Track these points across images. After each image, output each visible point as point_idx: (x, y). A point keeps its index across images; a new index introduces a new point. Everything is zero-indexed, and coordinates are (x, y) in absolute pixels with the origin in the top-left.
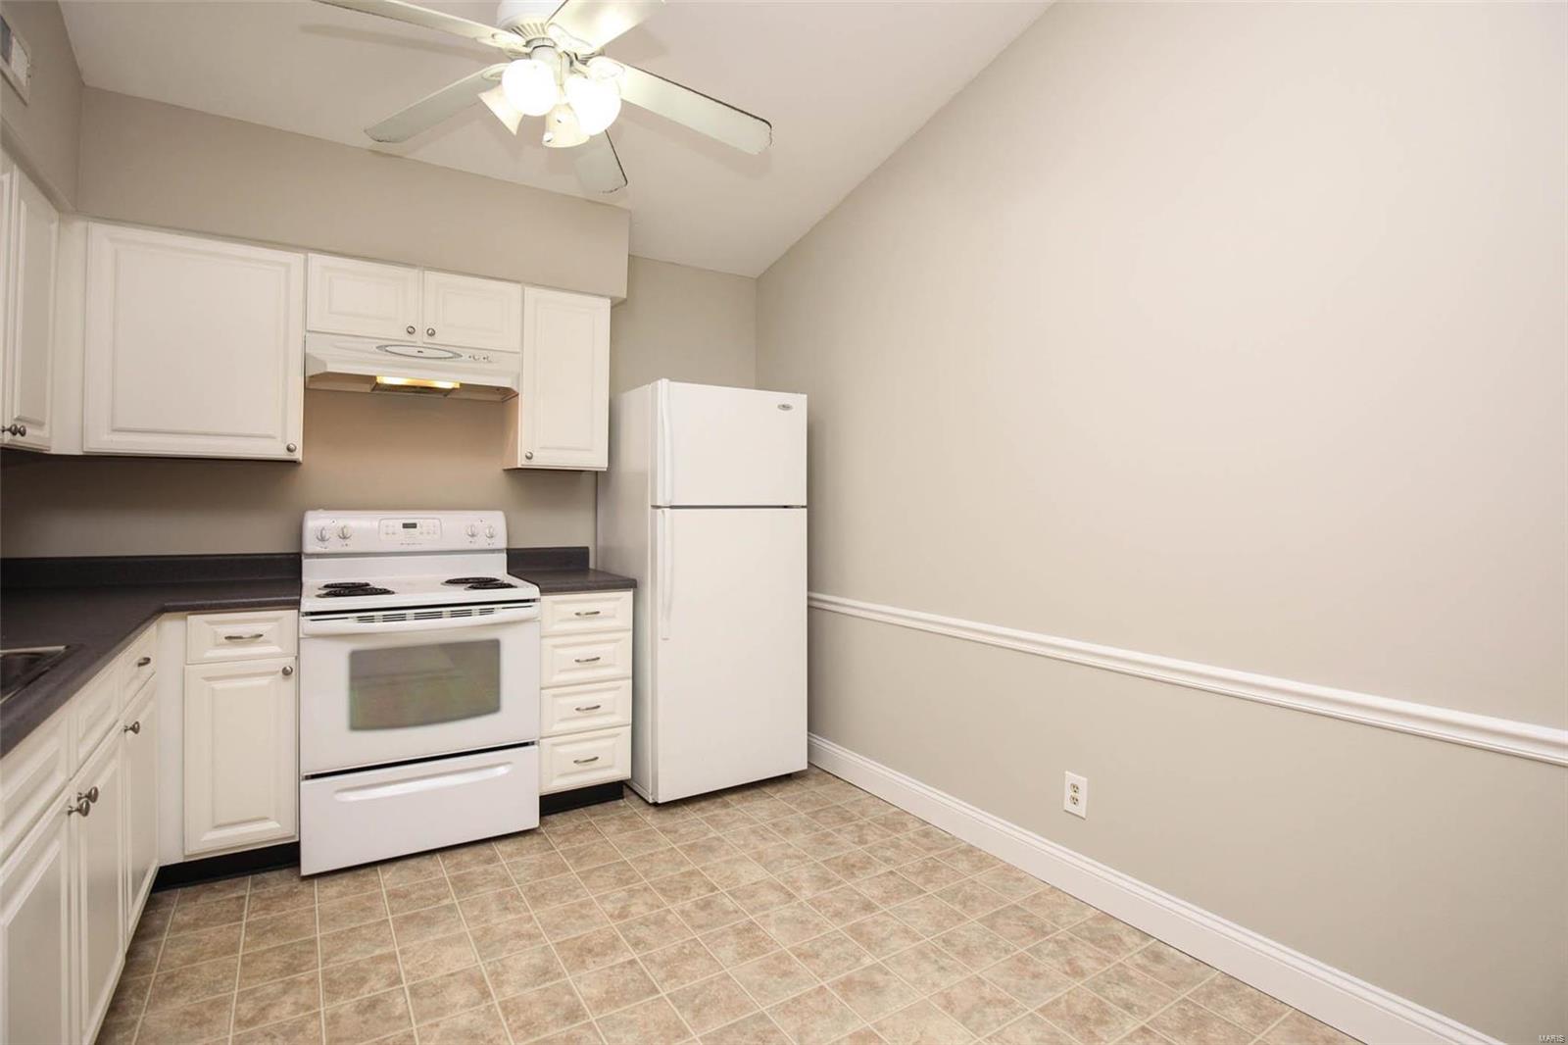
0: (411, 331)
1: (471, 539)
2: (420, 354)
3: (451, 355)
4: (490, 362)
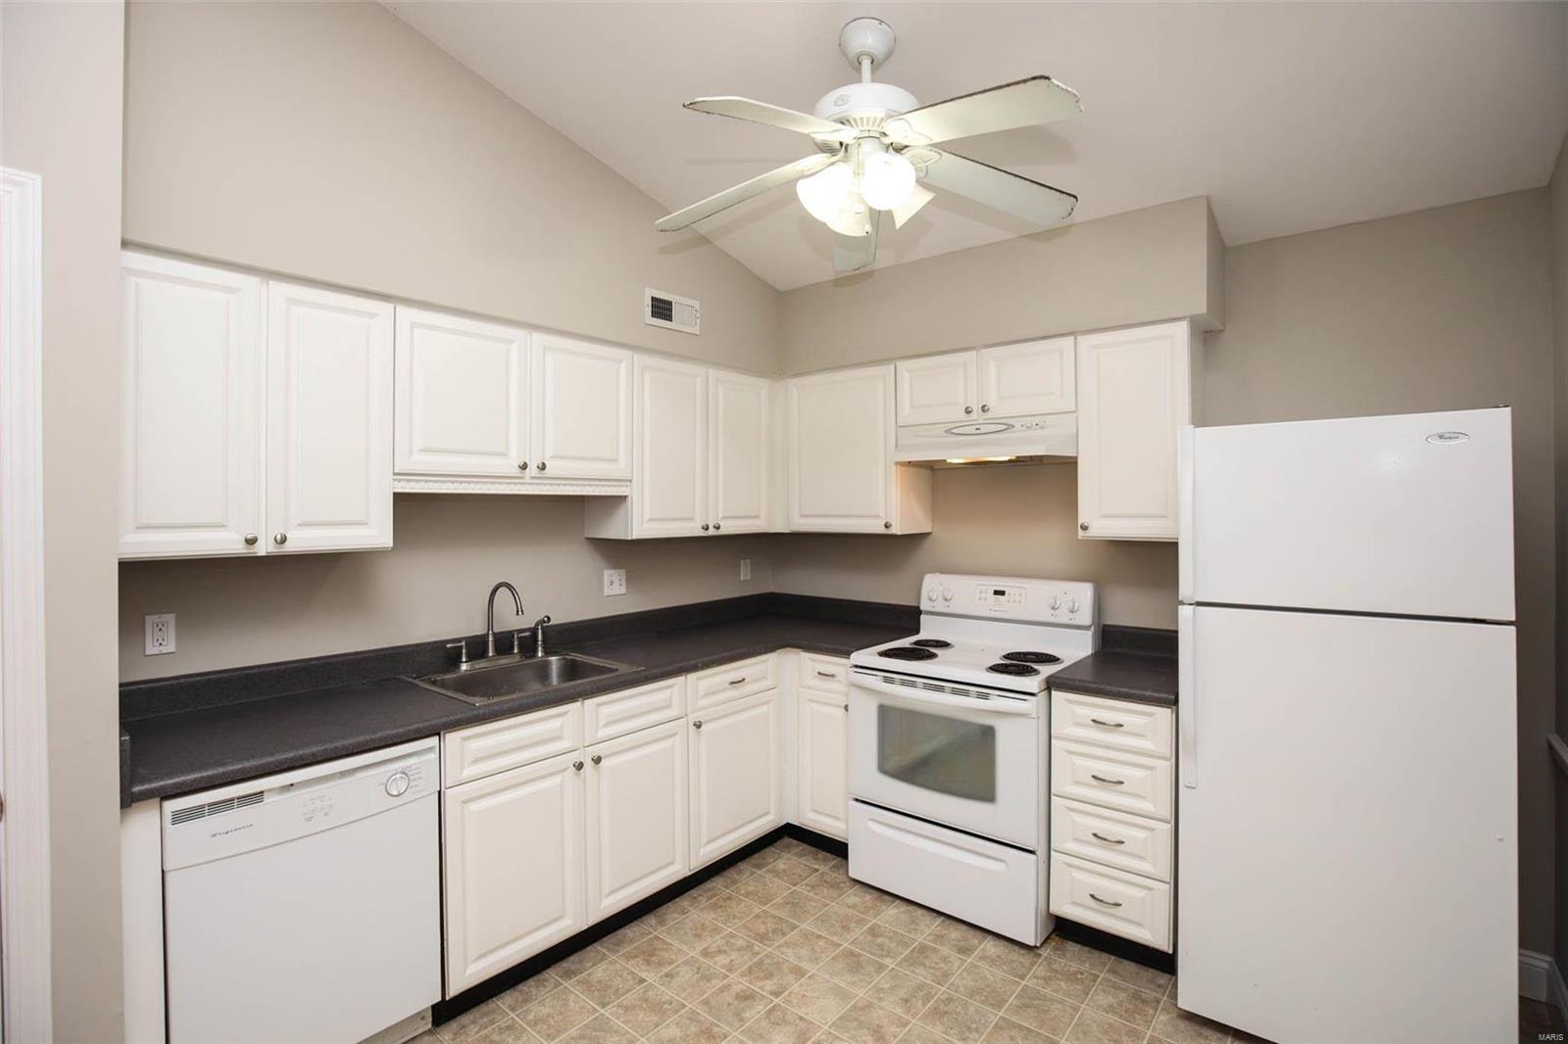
0: (968, 411)
1: (1052, 612)
2: (978, 432)
3: (1005, 427)
4: (1042, 427)
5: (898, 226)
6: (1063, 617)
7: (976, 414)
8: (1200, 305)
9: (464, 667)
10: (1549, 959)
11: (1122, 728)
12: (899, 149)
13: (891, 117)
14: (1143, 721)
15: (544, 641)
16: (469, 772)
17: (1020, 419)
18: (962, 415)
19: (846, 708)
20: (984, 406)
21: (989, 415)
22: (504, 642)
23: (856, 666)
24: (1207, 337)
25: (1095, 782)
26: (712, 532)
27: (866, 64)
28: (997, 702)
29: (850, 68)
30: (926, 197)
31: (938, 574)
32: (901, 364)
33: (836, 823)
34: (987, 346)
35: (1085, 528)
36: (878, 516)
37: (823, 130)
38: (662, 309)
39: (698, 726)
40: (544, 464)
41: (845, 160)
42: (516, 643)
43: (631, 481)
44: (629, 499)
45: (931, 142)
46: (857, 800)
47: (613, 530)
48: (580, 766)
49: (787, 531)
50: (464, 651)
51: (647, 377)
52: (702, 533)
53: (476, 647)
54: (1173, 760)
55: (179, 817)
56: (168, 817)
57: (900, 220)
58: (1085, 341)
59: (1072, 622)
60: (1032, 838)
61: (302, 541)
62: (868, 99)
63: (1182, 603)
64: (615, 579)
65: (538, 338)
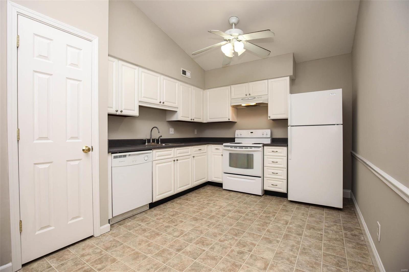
5: (239, 55)
6: (265, 136)
7: (248, 96)
8: (291, 74)
9: (146, 144)
10: (350, 190)
11: (277, 152)
12: (240, 41)
13: (240, 35)
14: (281, 150)
15: (160, 141)
16: (157, 158)
17: (257, 96)
18: (245, 96)
19: (222, 155)
20: (249, 94)
21: (251, 96)
22: (153, 140)
23: (224, 146)
24: (293, 81)
25: (272, 163)
26: (192, 121)
27: (234, 25)
28: (253, 149)
29: (230, 26)
30: (245, 50)
31: (239, 130)
32: (232, 86)
33: (220, 179)
34: (250, 82)
35: (269, 117)
36: (227, 118)
37: (227, 37)
38: (184, 72)
39: (194, 157)
40: (164, 102)
41: (230, 42)
42: (155, 140)
43: (178, 108)
44: (177, 112)
45: (246, 40)
46: (224, 173)
47: (175, 118)
48: (174, 161)
49: (206, 122)
50: (147, 141)
51: (181, 87)
52: (190, 121)
53: (149, 141)
54: (287, 157)
55: (115, 157)
56: (113, 157)
57: (239, 54)
58: (270, 81)
59: (267, 137)
60: (260, 175)
61: (125, 113)
62: (235, 32)
63: (289, 126)
64: (172, 130)
65: (162, 76)
